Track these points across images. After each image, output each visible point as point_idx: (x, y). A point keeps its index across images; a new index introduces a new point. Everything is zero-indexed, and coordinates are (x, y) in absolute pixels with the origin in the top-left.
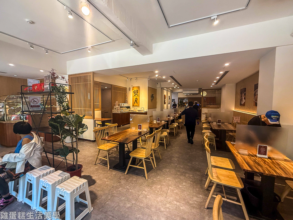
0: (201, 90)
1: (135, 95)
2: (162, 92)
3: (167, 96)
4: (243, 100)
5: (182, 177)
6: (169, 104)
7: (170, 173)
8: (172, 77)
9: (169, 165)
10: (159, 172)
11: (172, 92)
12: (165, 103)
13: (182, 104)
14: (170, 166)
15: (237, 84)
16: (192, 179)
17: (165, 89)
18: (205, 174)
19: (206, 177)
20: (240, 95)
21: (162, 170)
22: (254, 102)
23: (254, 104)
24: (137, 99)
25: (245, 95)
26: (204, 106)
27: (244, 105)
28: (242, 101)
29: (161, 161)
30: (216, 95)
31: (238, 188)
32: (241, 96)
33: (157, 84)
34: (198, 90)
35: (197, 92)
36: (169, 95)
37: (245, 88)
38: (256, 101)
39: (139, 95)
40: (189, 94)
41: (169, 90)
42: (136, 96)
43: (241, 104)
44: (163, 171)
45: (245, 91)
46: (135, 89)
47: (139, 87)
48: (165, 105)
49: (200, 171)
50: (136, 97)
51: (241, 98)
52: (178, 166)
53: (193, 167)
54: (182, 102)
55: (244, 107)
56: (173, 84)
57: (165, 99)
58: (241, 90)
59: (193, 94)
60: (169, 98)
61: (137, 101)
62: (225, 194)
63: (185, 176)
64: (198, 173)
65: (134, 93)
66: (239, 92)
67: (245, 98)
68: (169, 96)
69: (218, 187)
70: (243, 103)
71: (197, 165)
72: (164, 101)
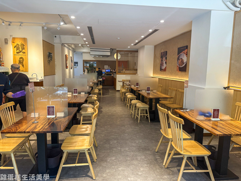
0: (112, 51)
1: (17, 53)
2: (63, 51)
3: (69, 57)
4: (164, 64)
5: (135, 162)
6: (71, 69)
7: (119, 161)
8: (90, 29)
9: (111, 151)
10: (104, 164)
11: (74, 51)
12: (67, 67)
13: (92, 69)
14: (113, 152)
15: (156, 47)
16: (146, 161)
17: (66, 45)
18: (156, 151)
19: (158, 155)
20: (160, 59)
21: (106, 161)
22: (177, 66)
23: (177, 69)
24: (23, 60)
25: (166, 59)
26: (119, 72)
27: (165, 70)
28: (163, 66)
29: (98, 149)
30: (129, 58)
31: (206, 155)
32: (162, 61)
33: (56, 37)
34: (109, 51)
35: (109, 54)
36: (71, 55)
37: (167, 52)
38: (179, 65)
39: (26, 53)
40: (97, 56)
41: (71, 48)
42: (21, 53)
43: (161, 70)
44: (109, 160)
45: (166, 55)
46: (19, 42)
47: (25, 40)
48: (67, 70)
49: (149, 150)
50: (20, 56)
51: (162, 62)
52: (123, 150)
53: (139, 147)
54: (93, 67)
55: (164, 72)
56: (85, 39)
57: (66, 61)
58: (161, 53)
59: (103, 56)
60: (72, 61)
61: (22, 63)
62: (191, 166)
63: (137, 159)
64: (149, 152)
65: (17, 49)
66: (159, 55)
67: (166, 63)
68: (71, 57)
69: (174, 161)
70: (163, 68)
71: (142, 143)
72: (66, 64)
